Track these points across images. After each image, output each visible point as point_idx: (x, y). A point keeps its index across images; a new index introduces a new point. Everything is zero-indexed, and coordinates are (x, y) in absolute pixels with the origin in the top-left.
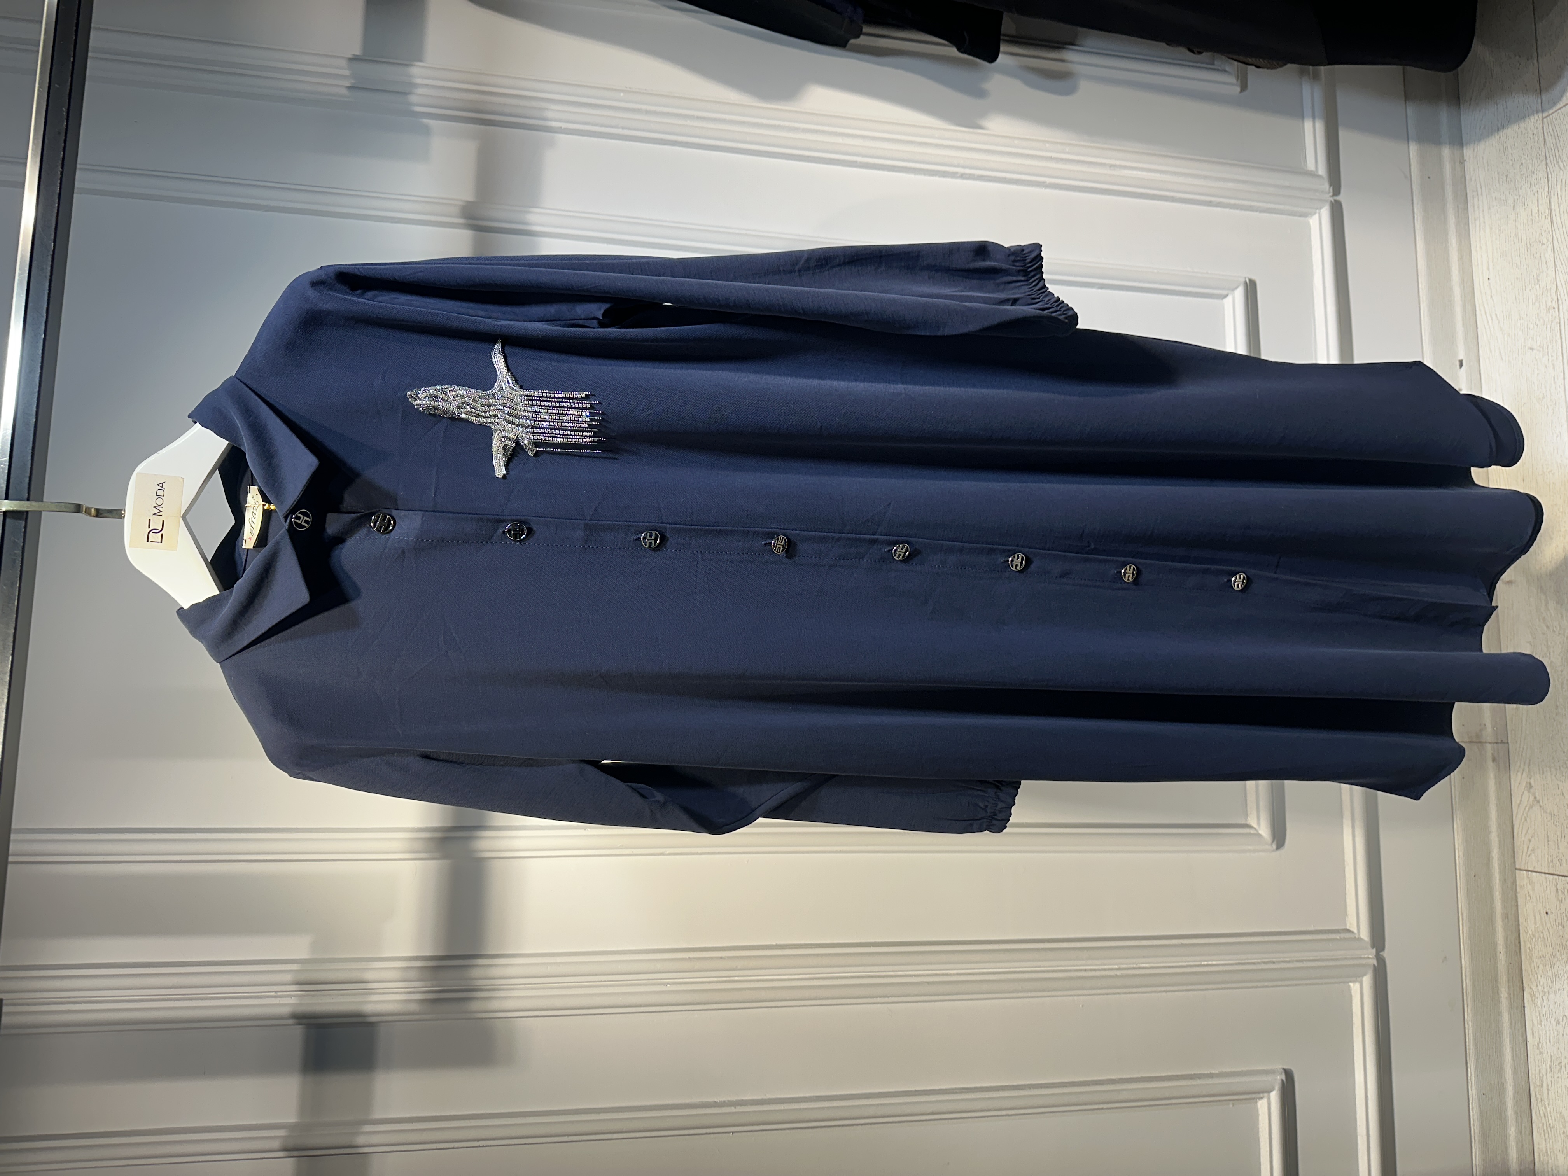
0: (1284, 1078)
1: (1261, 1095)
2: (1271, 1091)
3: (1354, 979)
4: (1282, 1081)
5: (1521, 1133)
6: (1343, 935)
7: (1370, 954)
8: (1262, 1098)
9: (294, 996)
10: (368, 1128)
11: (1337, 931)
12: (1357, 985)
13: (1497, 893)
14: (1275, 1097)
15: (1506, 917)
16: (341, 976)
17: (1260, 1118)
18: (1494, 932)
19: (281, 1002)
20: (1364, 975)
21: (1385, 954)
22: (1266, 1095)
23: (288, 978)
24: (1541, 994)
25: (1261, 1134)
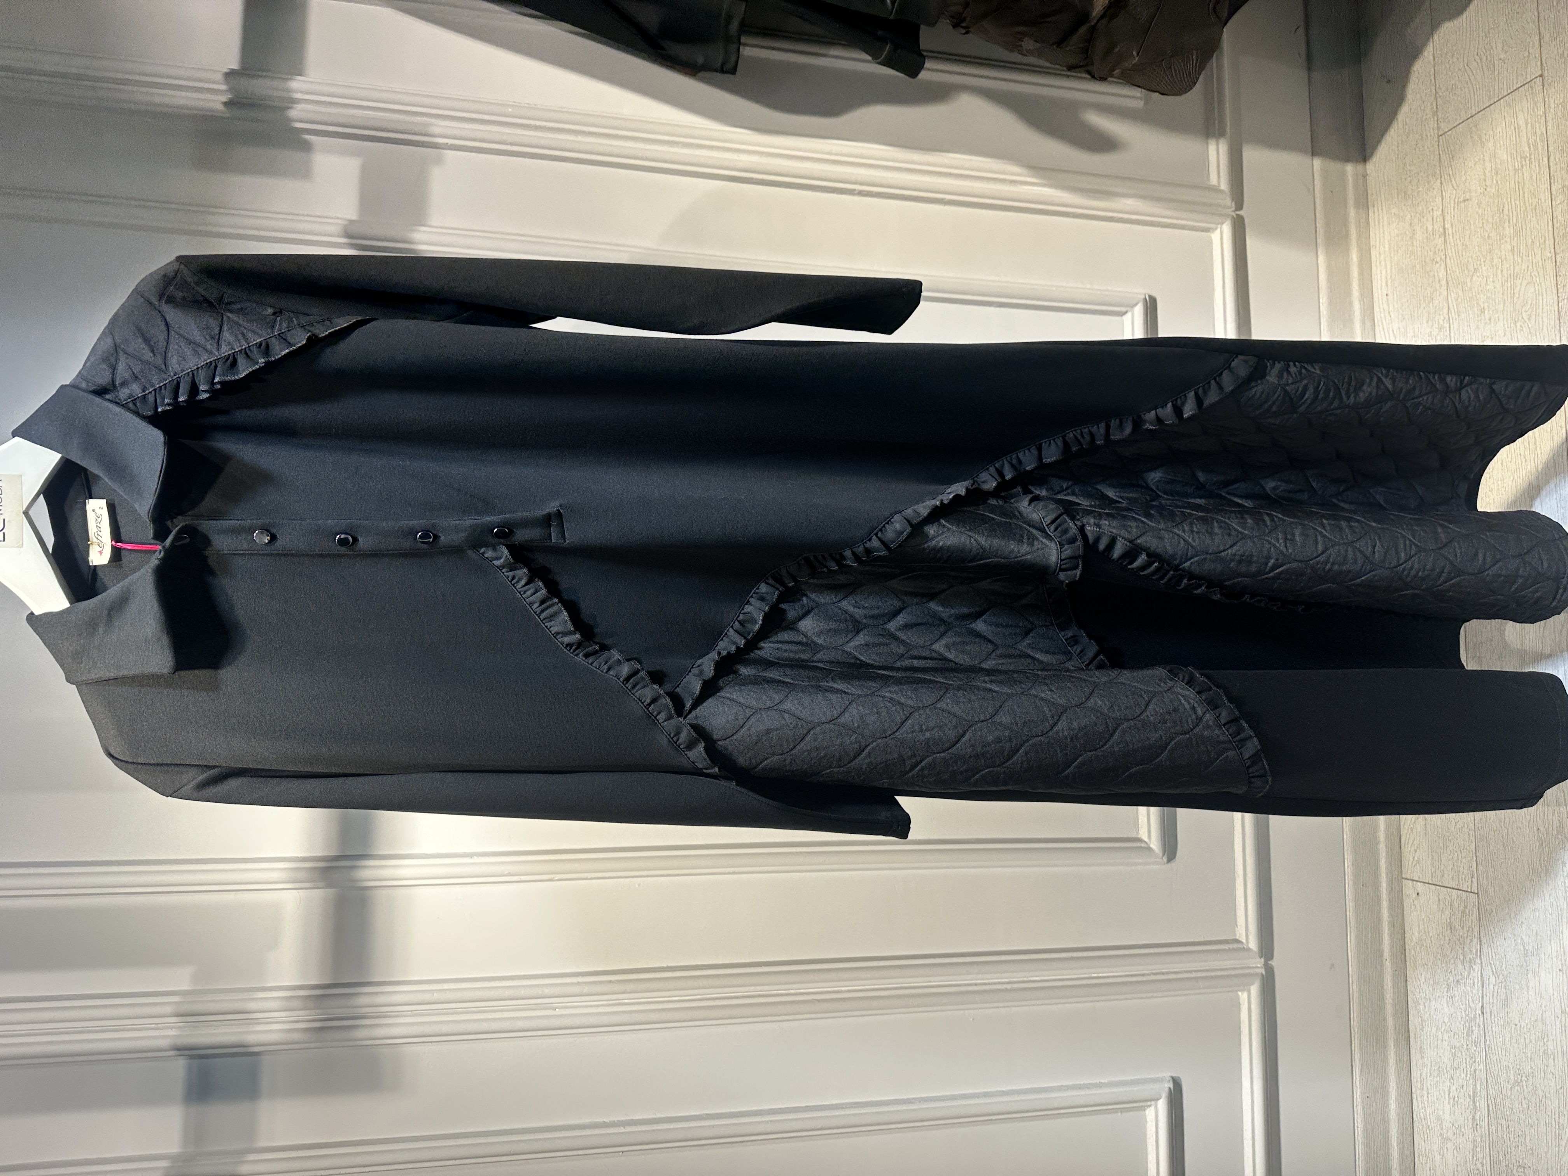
0: (1172, 1086)
1: (1149, 1103)
2: (1158, 1100)
3: (1242, 988)
4: (1170, 1088)
5: (1403, 1134)
6: (1231, 946)
7: (1258, 963)
8: (1150, 1106)
9: (175, 1028)
10: (252, 1157)
11: (1226, 942)
12: (1245, 994)
13: (1384, 902)
14: (1162, 1105)
15: (1392, 925)
16: (224, 1007)
17: (1148, 1125)
18: (1380, 940)
19: (162, 1034)
20: (1252, 984)
21: (1274, 963)
22: (1153, 1103)
23: (168, 1009)
24: (1424, 1000)
25: (1148, 1141)
